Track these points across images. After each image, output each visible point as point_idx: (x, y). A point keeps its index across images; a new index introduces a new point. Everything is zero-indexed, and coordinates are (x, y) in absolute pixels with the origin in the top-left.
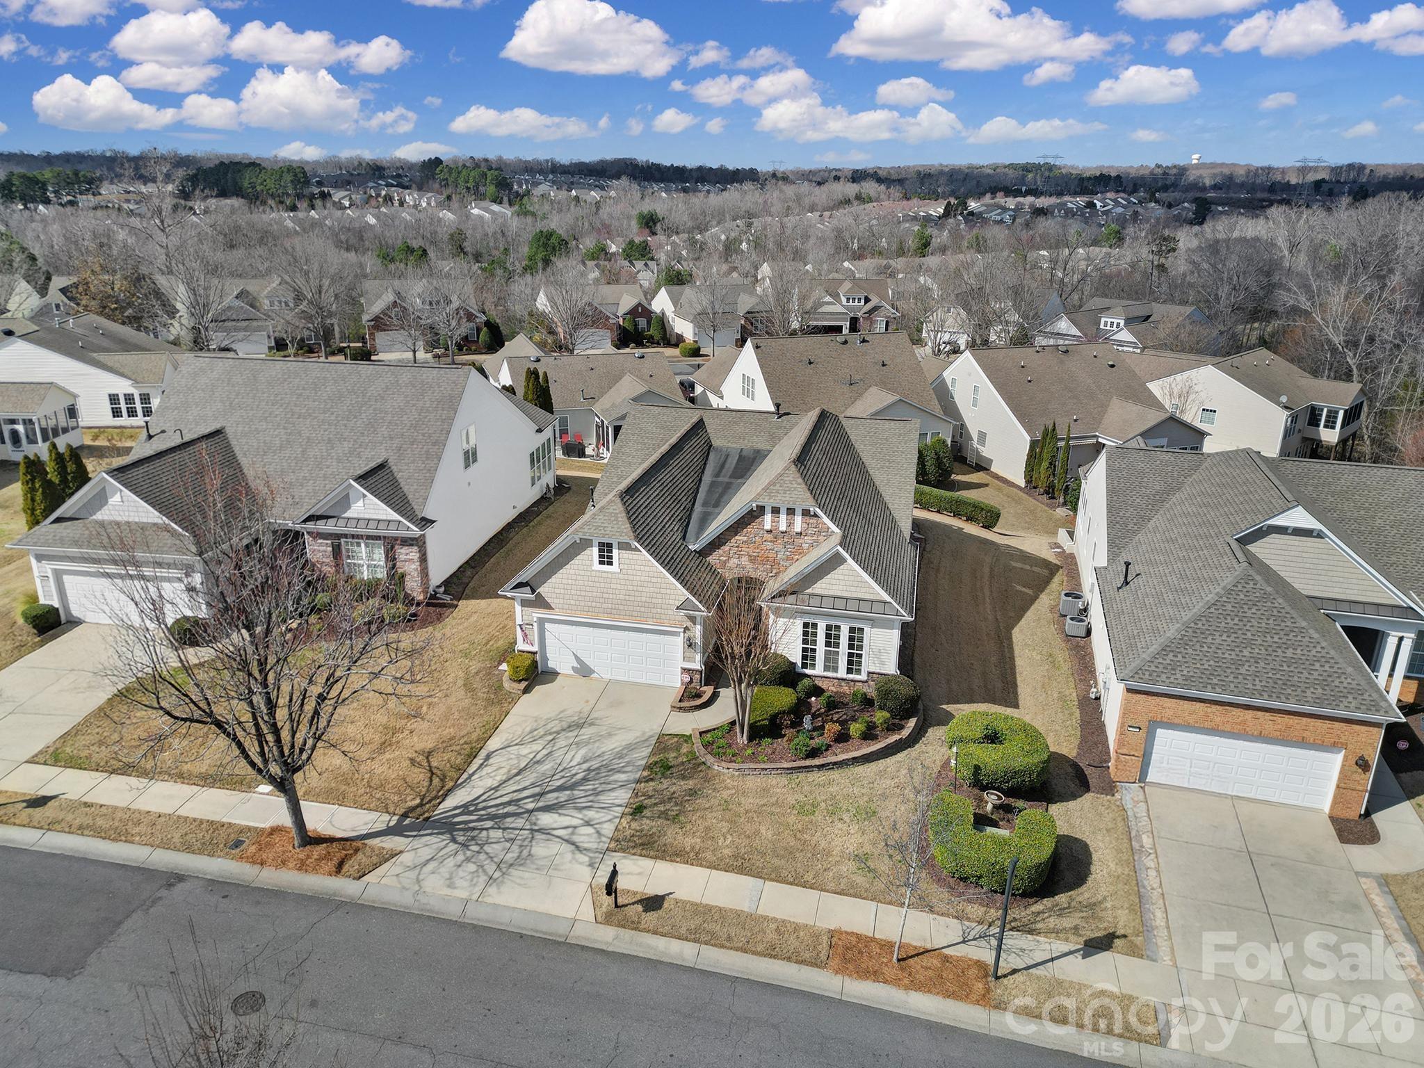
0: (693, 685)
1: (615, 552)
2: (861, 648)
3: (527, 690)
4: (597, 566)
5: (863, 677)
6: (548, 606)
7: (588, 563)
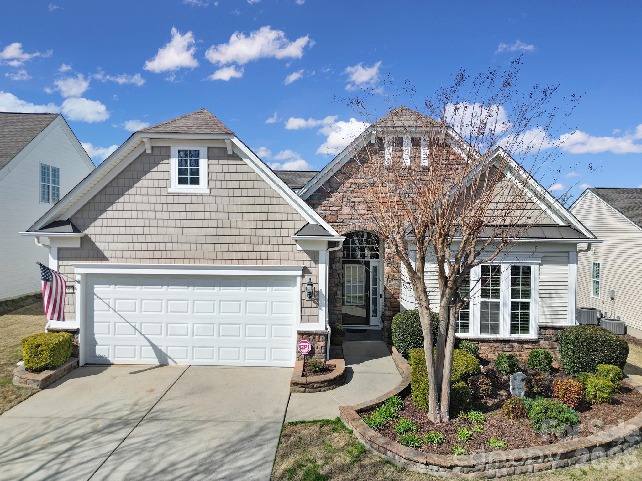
0: (314, 359)
1: (203, 163)
2: (527, 294)
3: (47, 384)
4: (175, 187)
5: (532, 334)
6: (99, 256)
7: (162, 183)
